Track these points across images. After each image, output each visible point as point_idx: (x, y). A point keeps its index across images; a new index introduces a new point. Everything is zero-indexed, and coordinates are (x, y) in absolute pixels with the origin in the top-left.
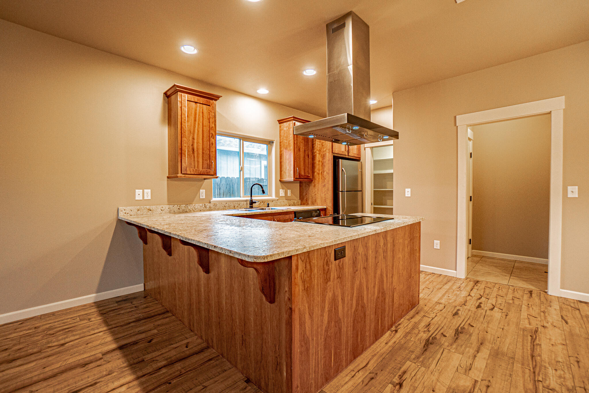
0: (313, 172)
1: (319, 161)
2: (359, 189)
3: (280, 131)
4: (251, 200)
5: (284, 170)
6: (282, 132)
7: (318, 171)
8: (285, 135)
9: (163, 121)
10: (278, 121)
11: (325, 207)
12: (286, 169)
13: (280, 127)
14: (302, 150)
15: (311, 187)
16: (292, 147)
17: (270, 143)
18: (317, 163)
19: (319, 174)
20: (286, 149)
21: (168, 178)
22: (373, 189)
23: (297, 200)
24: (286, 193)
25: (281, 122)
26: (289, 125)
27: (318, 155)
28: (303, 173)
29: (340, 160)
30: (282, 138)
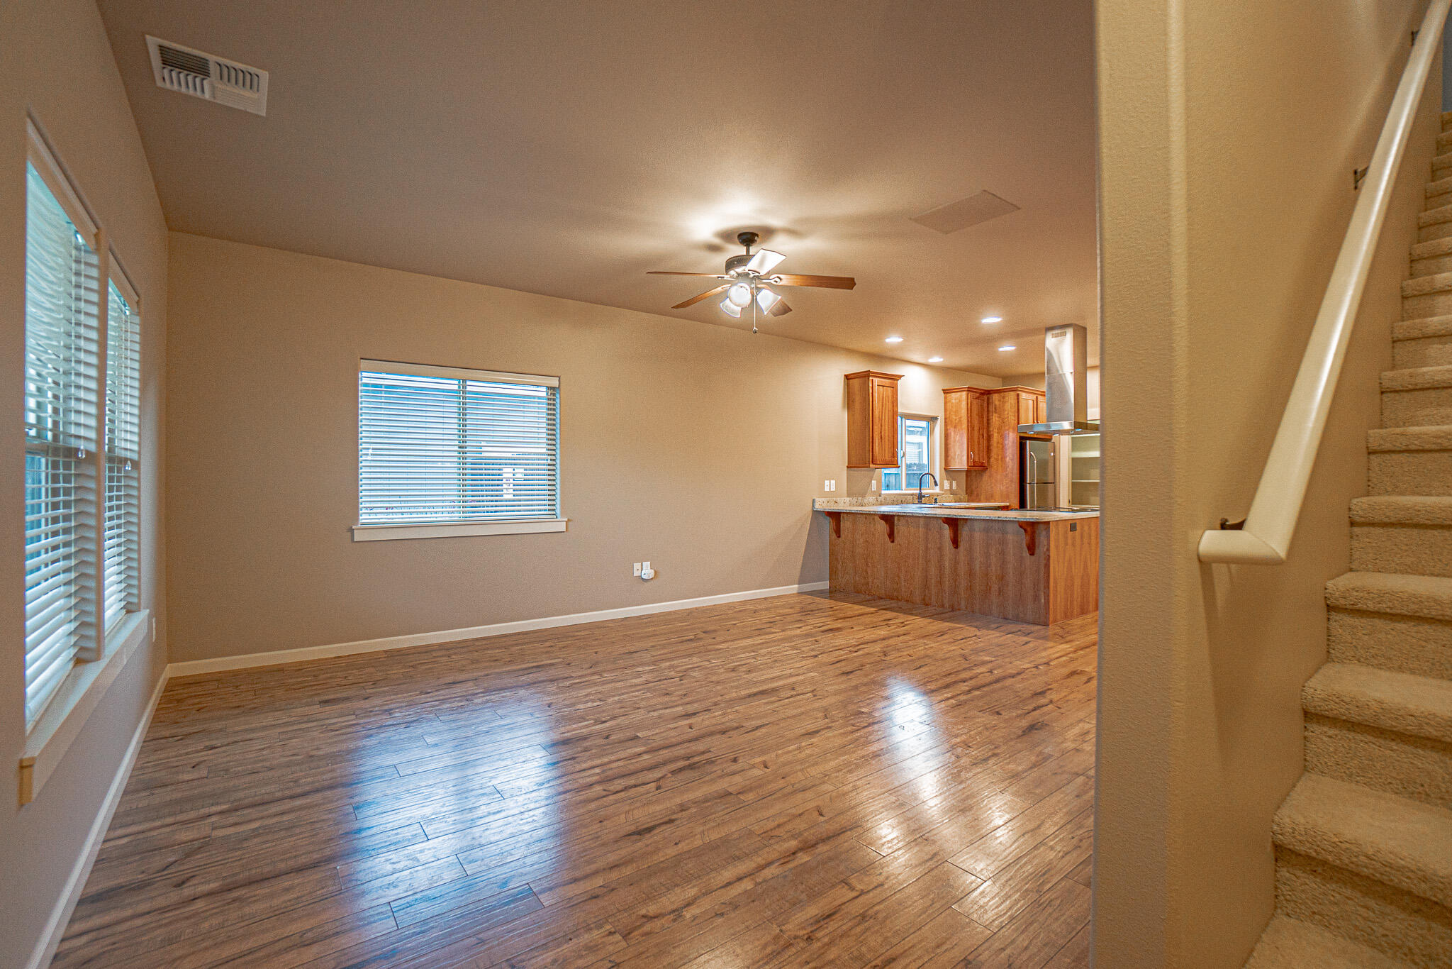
0: (989, 458)
1: (998, 443)
2: (1050, 479)
3: (945, 403)
4: (921, 494)
5: (952, 455)
6: (948, 404)
7: (996, 456)
8: (954, 409)
9: (844, 407)
10: (943, 390)
11: (1008, 504)
12: (955, 455)
13: (945, 398)
14: (976, 428)
15: (986, 477)
16: (965, 426)
17: (933, 419)
18: (995, 445)
19: (997, 460)
20: (955, 427)
21: (848, 467)
22: (1071, 481)
23: (963, 495)
24: (951, 485)
25: (946, 392)
26: (961, 396)
27: (995, 435)
28: (977, 459)
29: (1028, 442)
30: (948, 413)
